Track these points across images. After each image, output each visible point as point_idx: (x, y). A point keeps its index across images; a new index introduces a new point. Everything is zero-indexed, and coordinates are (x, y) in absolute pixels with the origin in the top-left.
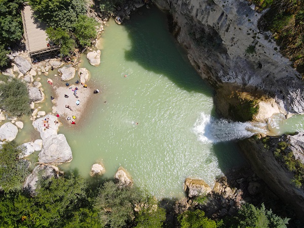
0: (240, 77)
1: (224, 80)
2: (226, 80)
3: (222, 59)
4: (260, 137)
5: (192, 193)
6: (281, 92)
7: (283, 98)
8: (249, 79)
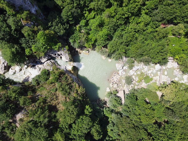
1: (76, 77)
5: (88, 51)
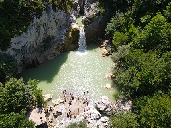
0: (63, 36)
1: (63, 42)
2: (63, 41)
3: (56, 39)
4: (84, 28)
6: (69, 23)
7: (71, 23)
8: (64, 32)
